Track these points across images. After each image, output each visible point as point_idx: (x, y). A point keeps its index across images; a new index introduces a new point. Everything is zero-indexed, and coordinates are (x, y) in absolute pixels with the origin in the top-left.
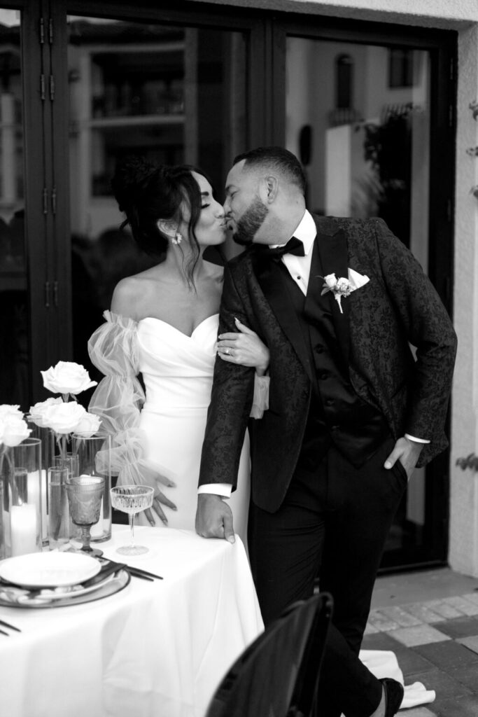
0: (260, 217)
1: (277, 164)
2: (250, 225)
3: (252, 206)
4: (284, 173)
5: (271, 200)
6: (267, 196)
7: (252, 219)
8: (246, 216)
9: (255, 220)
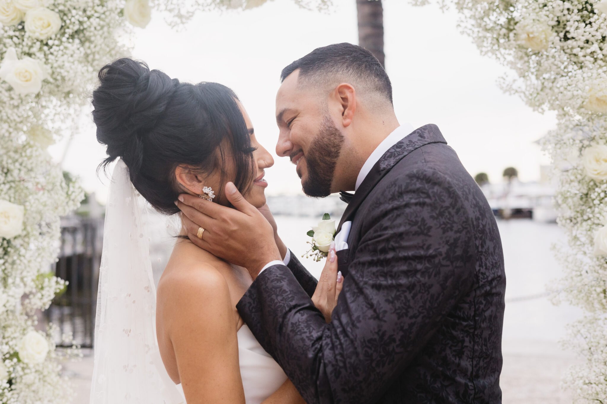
0: (333, 150)
1: (347, 67)
3: (321, 133)
4: (360, 77)
6: (340, 114)
7: (322, 154)
8: (314, 150)
9: (326, 156)
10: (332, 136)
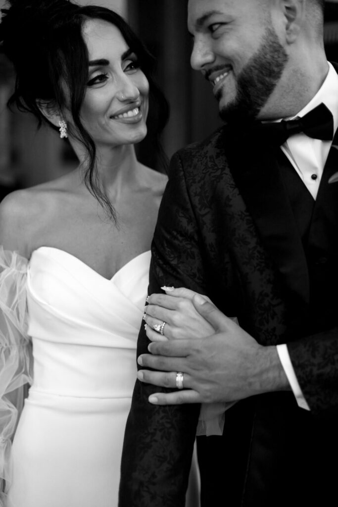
0: (275, 69)
2: (259, 86)
3: (263, 48)
5: (293, 37)
6: (284, 27)
7: (262, 73)
8: (252, 68)
9: (266, 76)
10: (276, 53)
